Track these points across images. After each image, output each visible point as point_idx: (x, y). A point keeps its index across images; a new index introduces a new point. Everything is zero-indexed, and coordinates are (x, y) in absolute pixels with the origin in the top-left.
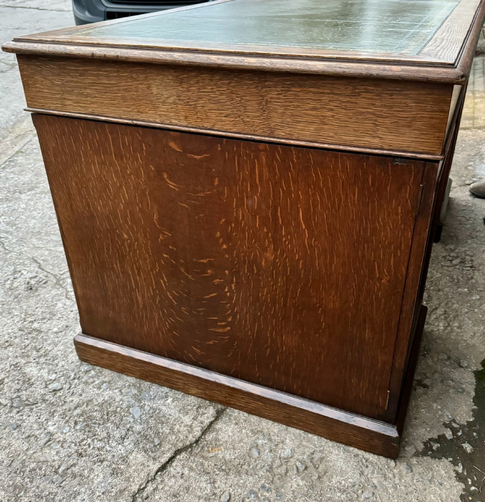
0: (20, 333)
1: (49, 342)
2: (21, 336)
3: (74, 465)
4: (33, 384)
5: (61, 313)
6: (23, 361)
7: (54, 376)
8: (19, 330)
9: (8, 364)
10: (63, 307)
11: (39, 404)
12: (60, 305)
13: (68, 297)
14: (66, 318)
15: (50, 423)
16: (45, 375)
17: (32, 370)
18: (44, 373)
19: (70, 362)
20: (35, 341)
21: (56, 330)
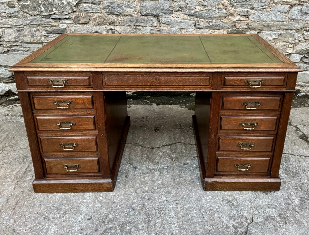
0: (287, 222)
1: (281, 207)
2: (289, 220)
3: (308, 170)
4: (300, 197)
5: (264, 215)
6: (297, 208)
7: (292, 193)
8: (287, 223)
9: (303, 212)
10: (260, 217)
11: (304, 189)
12: (260, 220)
13: (251, 221)
14: (265, 211)
15: (305, 182)
16: (294, 196)
17: (297, 202)
18: (294, 197)
19: (282, 193)
20: (285, 213)
21: (274, 210)
